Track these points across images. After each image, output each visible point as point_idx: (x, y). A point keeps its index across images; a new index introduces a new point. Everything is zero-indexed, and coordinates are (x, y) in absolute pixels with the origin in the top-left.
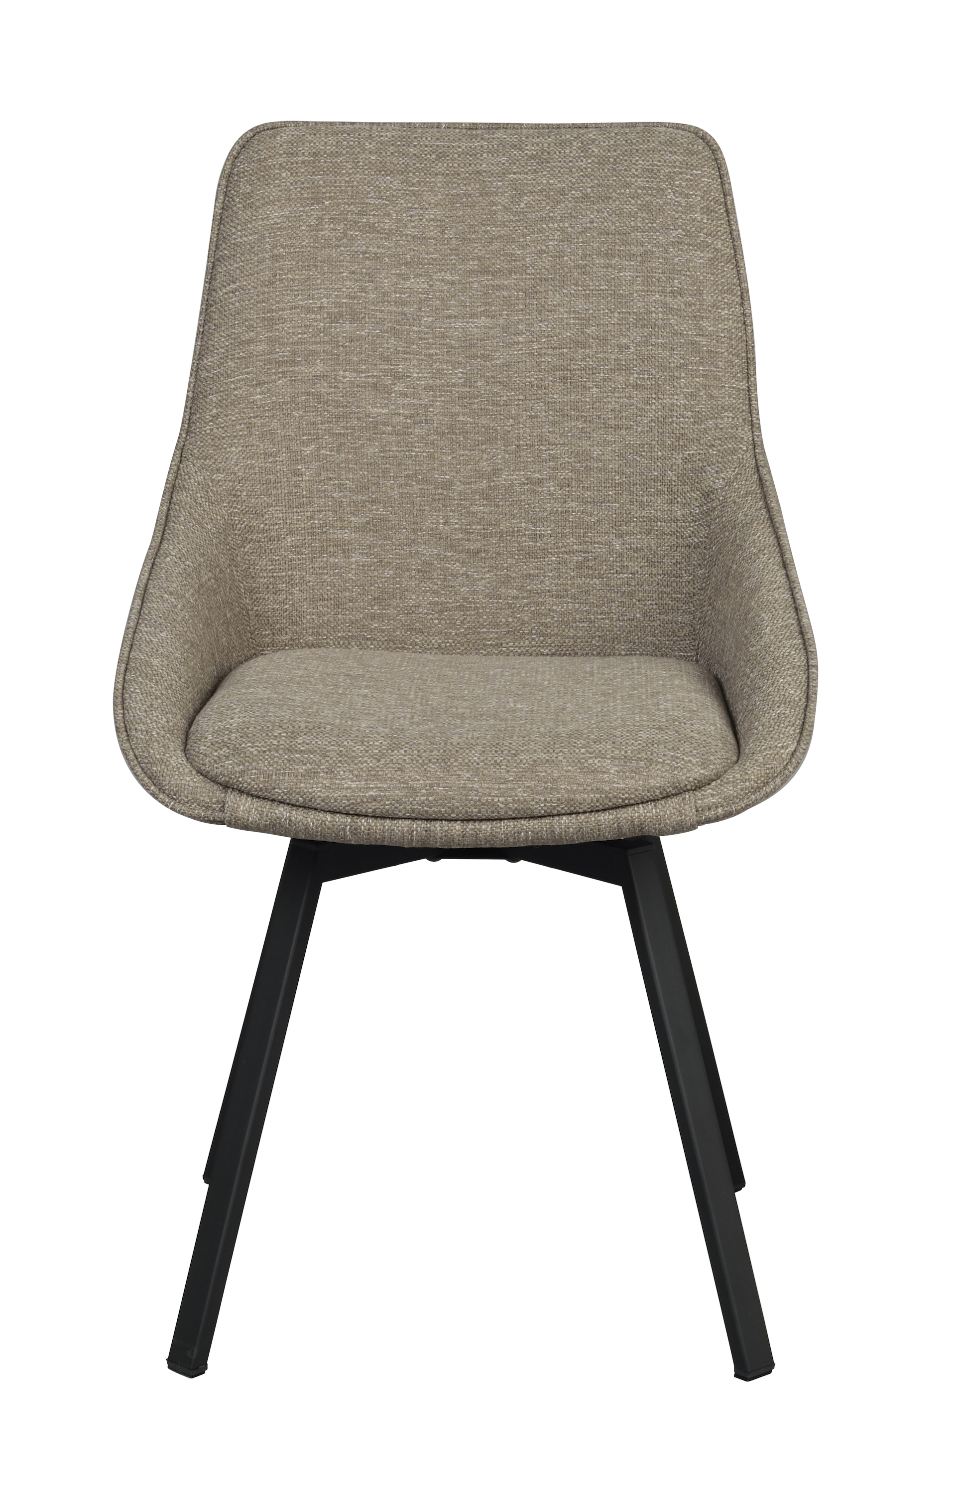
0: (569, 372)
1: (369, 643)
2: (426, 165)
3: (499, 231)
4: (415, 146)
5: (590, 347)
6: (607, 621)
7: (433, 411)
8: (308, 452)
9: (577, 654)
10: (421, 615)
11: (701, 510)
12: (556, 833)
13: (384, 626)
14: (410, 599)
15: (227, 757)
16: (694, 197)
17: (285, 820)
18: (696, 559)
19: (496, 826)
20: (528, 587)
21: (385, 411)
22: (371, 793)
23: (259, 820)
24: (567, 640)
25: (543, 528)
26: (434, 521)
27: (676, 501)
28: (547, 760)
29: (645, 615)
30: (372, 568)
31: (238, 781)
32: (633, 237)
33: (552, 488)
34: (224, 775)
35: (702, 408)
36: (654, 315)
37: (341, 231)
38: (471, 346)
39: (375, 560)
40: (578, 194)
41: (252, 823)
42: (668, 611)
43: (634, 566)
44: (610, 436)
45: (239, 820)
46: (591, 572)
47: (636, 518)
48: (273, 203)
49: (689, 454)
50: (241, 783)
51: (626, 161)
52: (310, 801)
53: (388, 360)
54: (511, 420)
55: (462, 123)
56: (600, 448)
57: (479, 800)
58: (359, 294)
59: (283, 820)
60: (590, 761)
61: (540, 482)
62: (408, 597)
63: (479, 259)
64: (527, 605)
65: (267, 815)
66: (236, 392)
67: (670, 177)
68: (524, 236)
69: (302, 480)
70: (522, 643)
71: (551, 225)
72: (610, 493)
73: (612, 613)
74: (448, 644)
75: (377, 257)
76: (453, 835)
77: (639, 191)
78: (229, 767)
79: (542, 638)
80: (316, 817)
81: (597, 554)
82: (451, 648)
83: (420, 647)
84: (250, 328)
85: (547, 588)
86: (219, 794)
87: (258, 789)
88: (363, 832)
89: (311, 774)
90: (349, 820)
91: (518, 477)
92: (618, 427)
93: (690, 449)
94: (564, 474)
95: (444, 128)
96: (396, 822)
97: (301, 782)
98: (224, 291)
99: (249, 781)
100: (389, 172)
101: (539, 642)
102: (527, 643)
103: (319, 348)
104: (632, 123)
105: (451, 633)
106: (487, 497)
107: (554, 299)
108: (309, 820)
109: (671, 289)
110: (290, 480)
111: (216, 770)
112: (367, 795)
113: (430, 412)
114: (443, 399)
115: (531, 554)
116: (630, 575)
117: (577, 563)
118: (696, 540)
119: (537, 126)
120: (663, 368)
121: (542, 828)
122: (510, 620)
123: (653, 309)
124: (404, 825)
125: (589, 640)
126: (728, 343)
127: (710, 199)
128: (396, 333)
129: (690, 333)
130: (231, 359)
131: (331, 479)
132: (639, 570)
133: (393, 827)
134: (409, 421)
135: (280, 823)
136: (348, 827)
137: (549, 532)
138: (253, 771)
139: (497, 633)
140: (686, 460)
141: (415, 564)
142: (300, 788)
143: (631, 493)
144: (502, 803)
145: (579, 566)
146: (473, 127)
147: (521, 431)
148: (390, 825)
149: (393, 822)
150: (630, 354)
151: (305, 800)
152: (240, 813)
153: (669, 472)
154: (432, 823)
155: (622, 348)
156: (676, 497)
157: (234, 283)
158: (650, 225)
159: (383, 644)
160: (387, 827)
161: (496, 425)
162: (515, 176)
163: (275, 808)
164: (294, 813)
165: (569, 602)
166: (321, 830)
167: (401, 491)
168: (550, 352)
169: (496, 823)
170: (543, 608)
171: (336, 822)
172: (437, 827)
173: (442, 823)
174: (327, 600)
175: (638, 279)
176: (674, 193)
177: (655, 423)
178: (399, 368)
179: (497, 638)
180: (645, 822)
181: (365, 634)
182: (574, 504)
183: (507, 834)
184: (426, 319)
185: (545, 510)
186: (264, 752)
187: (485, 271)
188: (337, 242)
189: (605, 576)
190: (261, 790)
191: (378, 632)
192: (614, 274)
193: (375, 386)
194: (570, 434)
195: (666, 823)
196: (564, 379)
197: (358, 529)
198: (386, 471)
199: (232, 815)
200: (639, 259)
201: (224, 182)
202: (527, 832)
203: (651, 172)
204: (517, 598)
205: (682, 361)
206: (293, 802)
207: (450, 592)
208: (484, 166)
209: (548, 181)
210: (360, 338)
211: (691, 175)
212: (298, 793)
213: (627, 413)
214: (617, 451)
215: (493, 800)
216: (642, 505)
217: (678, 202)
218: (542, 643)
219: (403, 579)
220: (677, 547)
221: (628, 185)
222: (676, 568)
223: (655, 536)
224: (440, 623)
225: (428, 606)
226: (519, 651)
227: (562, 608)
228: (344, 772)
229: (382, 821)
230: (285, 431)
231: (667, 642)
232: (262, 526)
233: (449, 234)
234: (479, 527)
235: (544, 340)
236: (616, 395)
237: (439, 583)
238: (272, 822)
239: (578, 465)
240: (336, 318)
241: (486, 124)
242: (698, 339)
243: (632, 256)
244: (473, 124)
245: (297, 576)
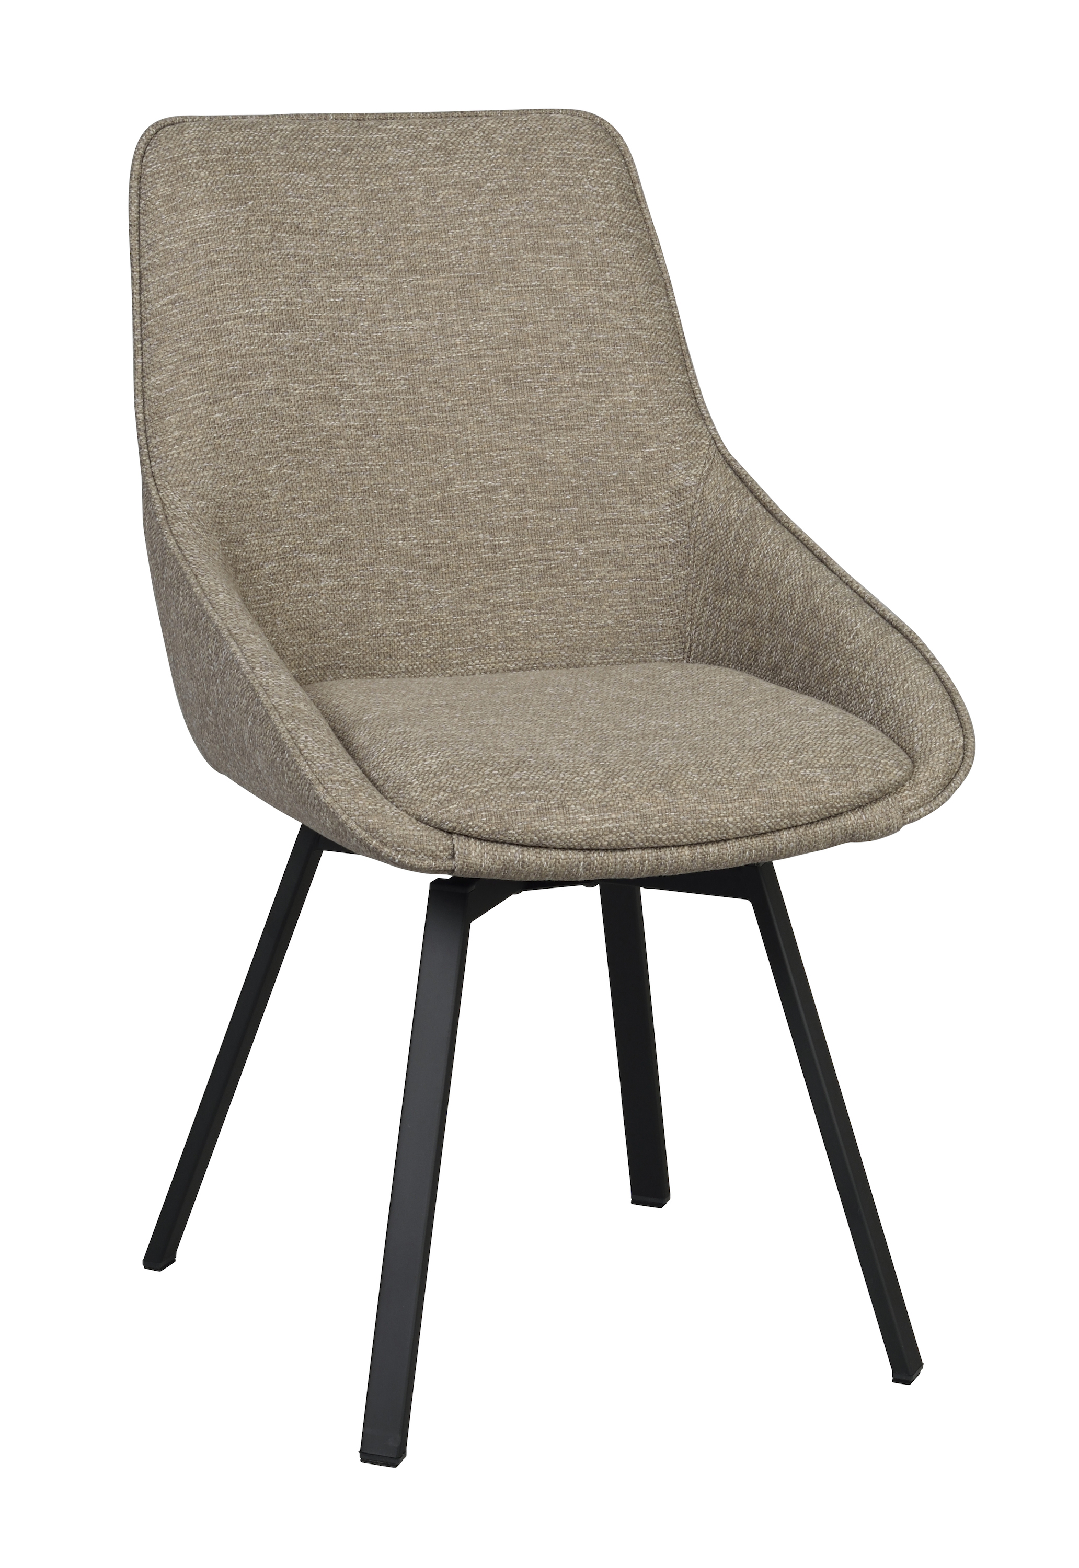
0: (512, 373)
1: (341, 671)
2: (334, 159)
3: (419, 228)
4: (317, 140)
5: (531, 346)
6: (576, 630)
7: (381, 422)
8: (271, 472)
9: (544, 666)
10: (388, 638)
11: (673, 509)
12: (778, 848)
13: (354, 652)
14: (377, 621)
15: (449, 801)
16: (609, 185)
17: (518, 862)
18: (674, 560)
19: (722, 847)
20: (492, 601)
21: (337, 423)
22: (607, 825)
23: (492, 864)
24: (534, 653)
25: (501, 538)
26: (393, 538)
27: (641, 501)
28: (763, 775)
29: (618, 621)
30: (340, 592)
31: (467, 825)
32: (558, 229)
33: (507, 496)
34: (450, 821)
35: (655, 404)
36: (591, 310)
37: (269, 233)
38: (410, 350)
39: (342, 583)
40: (493, 186)
41: (484, 869)
42: (644, 615)
43: (600, 571)
44: (562, 438)
45: (471, 867)
46: (554, 581)
47: (598, 521)
48: (196, 204)
49: (649, 452)
50: (471, 827)
51: (535, 150)
52: (545, 839)
53: (331, 369)
54: (458, 426)
55: (348, 114)
56: (552, 451)
57: (710, 822)
58: (295, 300)
59: (516, 862)
60: (802, 772)
61: (494, 490)
62: (375, 620)
63: (405, 257)
64: (491, 619)
65: (500, 859)
66: (195, 412)
67: (583, 166)
68: (446, 231)
69: (270, 503)
70: (488, 660)
71: (471, 219)
72: (568, 497)
73: (581, 621)
74: (415, 667)
75: (307, 260)
76: (682, 861)
77: (556, 181)
78: (454, 812)
79: (508, 653)
80: (550, 856)
81: (559, 561)
82: (418, 671)
83: (389, 672)
84: (198, 341)
85: (511, 600)
86: (446, 841)
87: (491, 832)
88: (596, 867)
89: (543, 811)
90: (582, 856)
91: (472, 486)
92: (569, 429)
93: (650, 446)
94: (517, 480)
95: (332, 119)
96: (627, 853)
97: (535, 821)
98: (161, 302)
99: (480, 824)
100: (301, 169)
101: (505, 658)
102: (493, 659)
103: (266, 359)
104: (523, 110)
105: (417, 655)
106: (442, 509)
107: (487, 297)
108: (543, 859)
109: (603, 282)
110: (260, 503)
111: (441, 816)
112: (603, 827)
113: (379, 422)
114: (389, 407)
115: (493, 566)
116: (597, 581)
117: (539, 571)
118: (671, 540)
119: (424, 116)
120: (609, 364)
121: (764, 845)
122: (475, 636)
123: (590, 304)
124: (636, 855)
125: (558, 651)
126: (665, 336)
127: (623, 187)
128: (335, 339)
129: (629, 327)
130: (183, 376)
131: (294, 499)
132: (607, 574)
133: (625, 859)
134: (360, 433)
135: (512, 866)
136: (582, 863)
137: (508, 541)
138: (484, 813)
139: (462, 651)
140: (646, 459)
141: (380, 584)
142: (535, 826)
143: (590, 496)
144: (731, 823)
145: (542, 575)
146: (361, 118)
147: (470, 437)
148: (621, 857)
149: (625, 853)
150: (572, 352)
151: (539, 838)
152: (473, 859)
153: (629, 472)
154: (662, 850)
155: (563, 345)
156: (641, 497)
157: (172, 293)
158: (573, 216)
159: (354, 671)
160: (619, 860)
161: (444, 432)
162: (425, 169)
163: (506, 850)
164: (526, 853)
165: (534, 614)
166: (555, 869)
167: (359, 508)
168: (489, 352)
169: (722, 845)
170: (507, 621)
171: (570, 859)
172: (668, 855)
173: (671, 850)
174: (304, 629)
175: (570, 273)
176: (590, 182)
177: (607, 421)
178: (344, 377)
179: (463, 657)
180: (857, 829)
181: (339, 662)
182: (531, 511)
183: (733, 855)
184: (362, 324)
185: (502, 519)
186: (487, 792)
187: (413, 271)
188: (266, 246)
189: (570, 583)
190: (493, 832)
191: (350, 660)
192: (544, 269)
193: (324, 398)
194: (519, 438)
195: (876, 829)
196: (507, 380)
197: (323, 551)
198: (343, 488)
199: (464, 862)
200: (567, 252)
201: (135, 184)
202: (751, 851)
203: (563, 162)
204: (481, 612)
205: (627, 357)
206: (528, 842)
207: (415, 612)
208: (391, 159)
209: (460, 174)
210: (304, 347)
211: (602, 163)
212: (533, 832)
213: (577, 412)
214: (571, 453)
215: (722, 821)
216: (603, 508)
217: (596, 191)
218: (508, 658)
219: (369, 602)
220: (648, 548)
221: (544, 176)
222: (649, 571)
223: (622, 538)
224: (406, 645)
225: (394, 627)
226: (486, 668)
227: (527, 620)
228: (575, 805)
229: (613, 854)
230: (248, 450)
231: (646, 647)
232: (244, 554)
233: (372, 231)
234: (437, 541)
235: (481, 341)
236: (564, 395)
237: (403, 603)
238: (505, 865)
239: (532, 469)
240: (277, 327)
241: (373, 114)
242: (638, 333)
243: (560, 251)
244: (360, 114)
245: (277, 606)
